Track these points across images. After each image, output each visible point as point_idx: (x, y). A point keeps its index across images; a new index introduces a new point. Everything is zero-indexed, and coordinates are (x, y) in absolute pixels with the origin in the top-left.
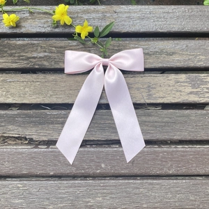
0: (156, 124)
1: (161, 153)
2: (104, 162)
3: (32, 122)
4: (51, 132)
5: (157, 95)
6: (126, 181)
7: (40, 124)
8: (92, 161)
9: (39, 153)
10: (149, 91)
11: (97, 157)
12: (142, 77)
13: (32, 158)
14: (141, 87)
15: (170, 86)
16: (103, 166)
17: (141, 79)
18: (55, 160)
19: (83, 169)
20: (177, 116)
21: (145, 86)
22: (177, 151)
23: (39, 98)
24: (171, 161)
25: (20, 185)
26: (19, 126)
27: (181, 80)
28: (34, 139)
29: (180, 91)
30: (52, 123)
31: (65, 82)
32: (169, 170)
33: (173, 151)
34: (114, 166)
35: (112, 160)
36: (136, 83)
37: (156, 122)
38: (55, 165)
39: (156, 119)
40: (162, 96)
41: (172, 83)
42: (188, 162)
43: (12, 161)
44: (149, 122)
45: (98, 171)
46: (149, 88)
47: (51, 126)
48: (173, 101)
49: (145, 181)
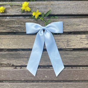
0: (70, 58)
1: (73, 71)
2: (47, 75)
3: (13, 57)
4: (22, 62)
5: (71, 45)
6: (57, 83)
7: (17, 58)
8: (41, 74)
9: (17, 71)
10: (68, 43)
11: (43, 73)
12: (64, 36)
13: (14, 73)
14: (64, 41)
15: (77, 40)
16: (46, 77)
17: (64, 37)
18: (24, 74)
19: (37, 78)
20: (80, 55)
21: (66, 41)
22: (80, 70)
23: (16, 46)
24: (77, 74)
25: (9, 85)
26: (8, 59)
27: (83, 38)
28: (15, 65)
29: (82, 43)
30: (23, 58)
31: (28, 39)
32: (76, 79)
33: (78, 70)
34: (51, 77)
35: (50, 74)
36: (61, 39)
37: (71, 57)
38: (24, 76)
39: (70, 56)
40: (74, 45)
41: (79, 39)
42: (85, 75)
43: (5, 74)
44: (68, 57)
45: (44, 79)
46: (68, 41)
47: (22, 59)
48: (79, 48)
49: (65, 83)
